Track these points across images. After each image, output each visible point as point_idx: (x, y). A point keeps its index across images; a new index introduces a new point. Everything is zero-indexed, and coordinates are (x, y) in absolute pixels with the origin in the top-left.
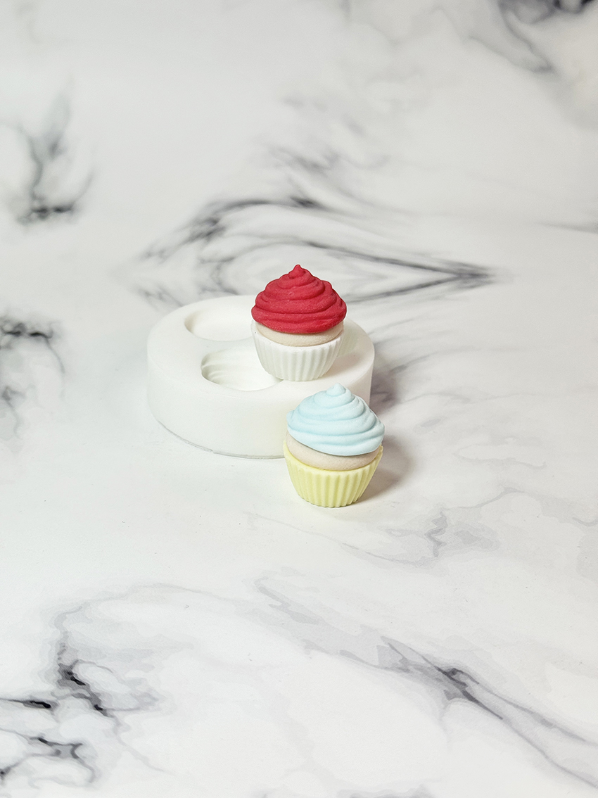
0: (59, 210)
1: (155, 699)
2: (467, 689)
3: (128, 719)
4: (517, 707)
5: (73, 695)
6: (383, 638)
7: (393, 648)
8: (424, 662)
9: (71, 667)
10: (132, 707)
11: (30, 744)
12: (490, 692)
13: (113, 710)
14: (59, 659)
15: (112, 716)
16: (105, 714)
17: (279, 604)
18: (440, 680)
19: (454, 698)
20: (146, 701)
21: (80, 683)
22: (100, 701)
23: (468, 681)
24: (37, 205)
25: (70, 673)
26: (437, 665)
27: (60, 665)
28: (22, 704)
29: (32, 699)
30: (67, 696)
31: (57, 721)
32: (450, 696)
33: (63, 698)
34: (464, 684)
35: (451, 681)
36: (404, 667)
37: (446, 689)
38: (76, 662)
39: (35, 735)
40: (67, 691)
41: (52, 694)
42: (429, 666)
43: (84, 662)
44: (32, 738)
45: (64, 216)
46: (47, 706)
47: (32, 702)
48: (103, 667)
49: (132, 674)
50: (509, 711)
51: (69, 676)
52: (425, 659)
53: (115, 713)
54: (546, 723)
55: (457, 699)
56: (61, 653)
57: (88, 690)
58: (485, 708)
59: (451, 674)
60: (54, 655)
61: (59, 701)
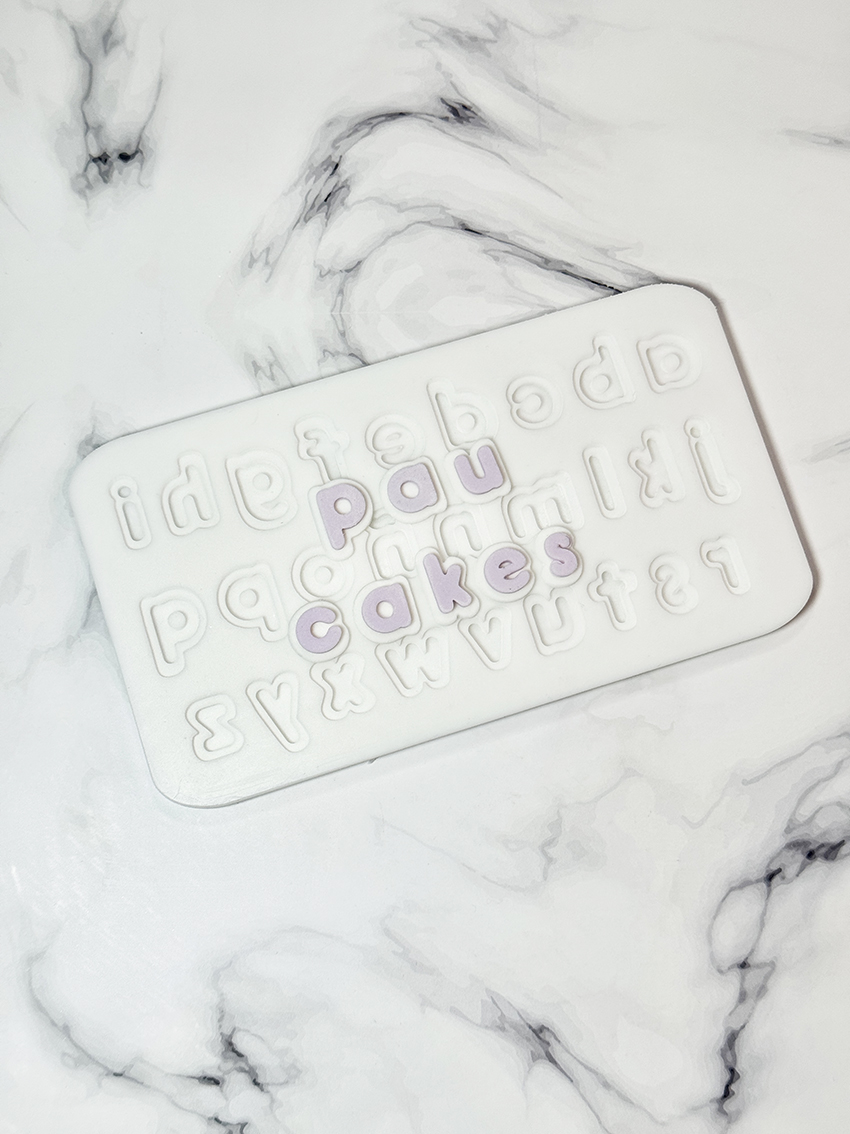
0: (124, 156)
1: (300, 1071)
2: (550, 1049)
3: (280, 1094)
4: (586, 1067)
5: (236, 1069)
6: (487, 990)
7: (494, 1002)
8: (518, 1018)
9: (231, 1036)
10: (282, 1081)
12: (568, 1051)
13: (268, 1084)
14: (220, 1026)
15: (268, 1092)
16: (262, 1090)
17: (401, 950)
18: (528, 1040)
19: (538, 1058)
20: (293, 1074)
21: (240, 1055)
22: (257, 1075)
23: (552, 1040)
24: (93, 144)
25: (231, 1044)
26: (530, 1023)
27: (221, 1034)
28: (196, 1081)
29: (204, 1075)
30: (232, 1070)
31: (227, 1099)
32: (535, 1058)
33: (228, 1072)
34: (548, 1044)
35: (537, 1039)
36: (501, 1026)
37: (532, 1049)
38: (234, 1030)
39: (211, 1115)
40: (230, 1065)
41: (219, 1068)
42: (522, 1023)
44: (210, 1119)
46: (217, 1082)
47: (205, 1078)
48: (255, 1035)
49: (280, 1043)
50: (579, 1073)
51: (230, 1048)
52: (520, 1016)
53: (270, 1088)
54: (606, 1085)
55: (540, 1060)
56: (220, 1020)
57: (247, 1063)
58: (562, 1070)
59: (539, 1032)
60: (216, 1021)
61: (226, 1076)
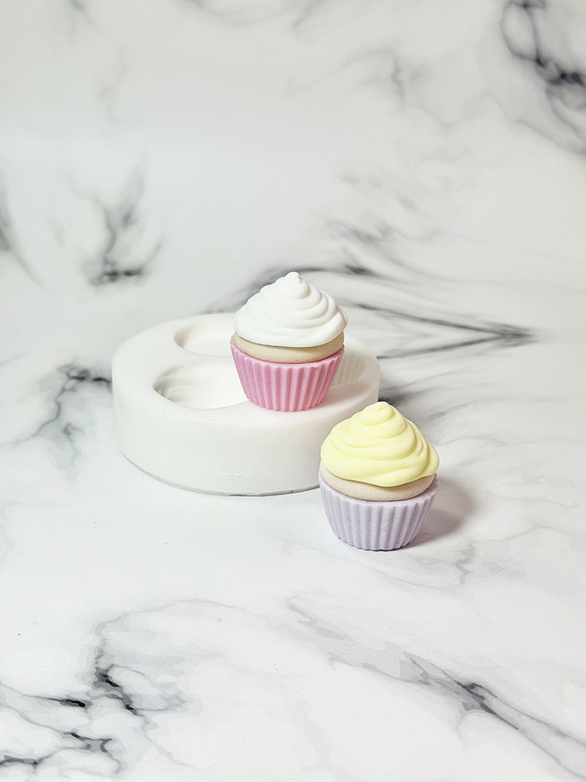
0: (129, 273)
1: (183, 701)
2: (485, 702)
3: (156, 718)
4: (533, 718)
5: (107, 696)
6: (406, 654)
7: (414, 663)
8: (445, 676)
9: (107, 670)
10: (161, 708)
11: (63, 738)
12: (508, 705)
13: (143, 709)
14: (97, 663)
15: (142, 716)
16: (135, 713)
17: (308, 620)
18: (459, 693)
19: (471, 709)
20: (175, 703)
21: (114, 685)
22: (131, 701)
23: (486, 695)
24: (108, 269)
25: (106, 676)
26: (457, 680)
27: (97, 668)
28: (58, 702)
29: (69, 698)
30: (102, 696)
31: (90, 718)
32: (468, 708)
33: (98, 698)
34: (483, 698)
35: (469, 694)
36: (425, 680)
37: (464, 700)
38: (112, 666)
39: (67, 731)
40: (102, 691)
41: (88, 694)
42: (449, 680)
43: (118, 666)
44: (65, 733)
45: (132, 279)
46: (81, 705)
47: (68, 701)
48: (136, 671)
49: (163, 679)
50: (525, 722)
51: (104, 678)
52: (446, 674)
53: (144, 713)
54: (561, 734)
55: (475, 710)
56: (96, 658)
57: (121, 691)
58: (502, 719)
59: (470, 688)
60: (92, 659)
61: (93, 701)
